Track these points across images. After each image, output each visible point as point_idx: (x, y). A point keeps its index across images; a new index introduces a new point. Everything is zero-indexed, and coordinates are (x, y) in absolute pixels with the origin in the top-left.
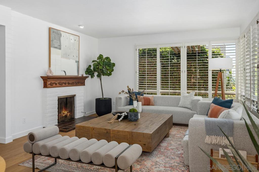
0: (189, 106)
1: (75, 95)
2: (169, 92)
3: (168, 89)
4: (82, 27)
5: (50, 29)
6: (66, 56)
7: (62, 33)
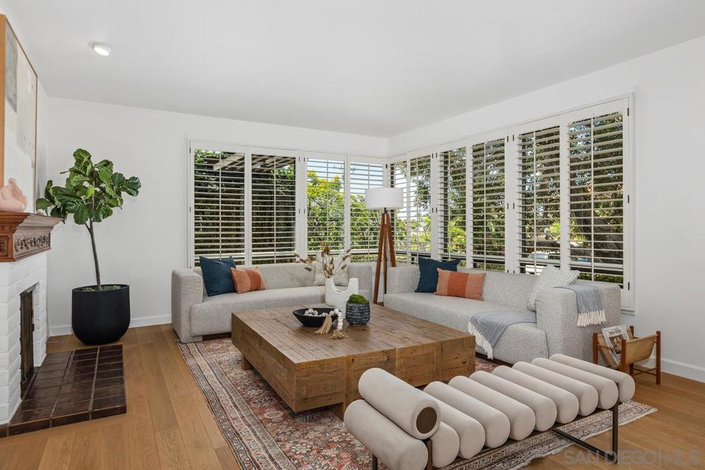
1: (37, 284)
2: (274, 257)
3: (273, 250)
4: (101, 51)
5: (3, 21)
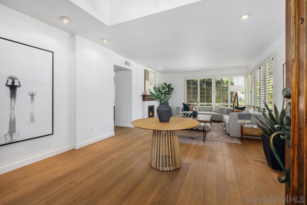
0: (219, 111)
1: (154, 106)
3: (205, 103)
4: (160, 69)
5: (145, 70)
6: (151, 84)
7: (149, 72)
